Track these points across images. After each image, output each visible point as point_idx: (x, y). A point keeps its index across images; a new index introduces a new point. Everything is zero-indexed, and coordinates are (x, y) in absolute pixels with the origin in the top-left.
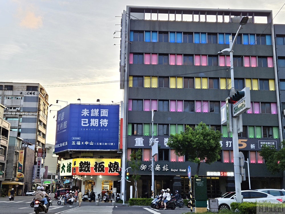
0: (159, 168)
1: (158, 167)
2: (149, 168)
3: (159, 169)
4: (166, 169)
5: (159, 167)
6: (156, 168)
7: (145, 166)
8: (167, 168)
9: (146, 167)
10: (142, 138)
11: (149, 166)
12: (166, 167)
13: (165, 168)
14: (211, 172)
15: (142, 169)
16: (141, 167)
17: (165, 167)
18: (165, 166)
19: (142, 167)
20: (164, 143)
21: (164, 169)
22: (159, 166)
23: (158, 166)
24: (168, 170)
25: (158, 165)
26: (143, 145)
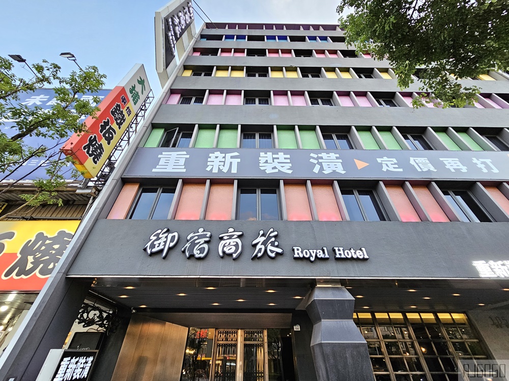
0: (237, 245)
1: (233, 242)
2: (188, 245)
3: (234, 248)
4: (270, 247)
5: (238, 240)
6: (223, 242)
7: (170, 236)
8: (273, 244)
9: (172, 240)
10: (185, 153)
11: (192, 235)
12: (269, 238)
13: (264, 243)
14: (491, 262)
15: (154, 250)
16: (153, 238)
17: (263, 239)
18: (263, 235)
19: (158, 239)
20: (260, 165)
21: (258, 247)
22: (239, 237)
23: (231, 237)
24: (280, 251)
25: (231, 230)
26: (184, 170)
